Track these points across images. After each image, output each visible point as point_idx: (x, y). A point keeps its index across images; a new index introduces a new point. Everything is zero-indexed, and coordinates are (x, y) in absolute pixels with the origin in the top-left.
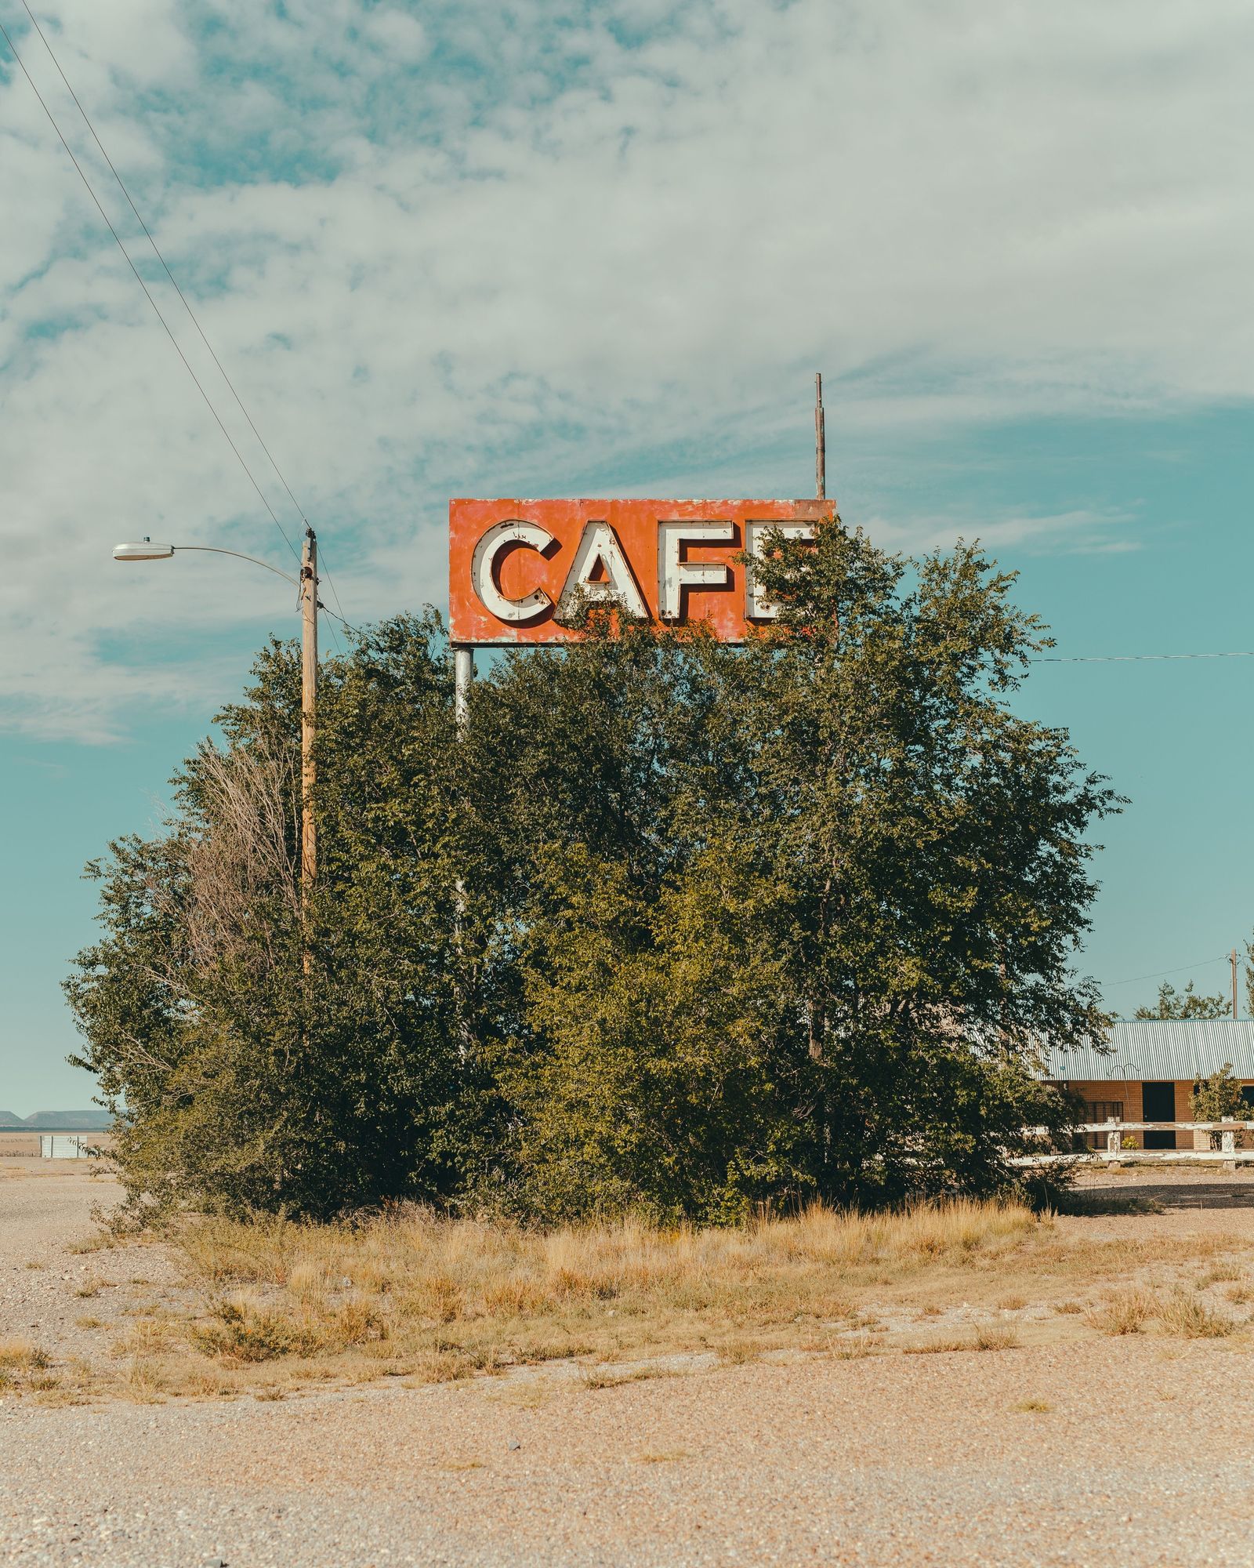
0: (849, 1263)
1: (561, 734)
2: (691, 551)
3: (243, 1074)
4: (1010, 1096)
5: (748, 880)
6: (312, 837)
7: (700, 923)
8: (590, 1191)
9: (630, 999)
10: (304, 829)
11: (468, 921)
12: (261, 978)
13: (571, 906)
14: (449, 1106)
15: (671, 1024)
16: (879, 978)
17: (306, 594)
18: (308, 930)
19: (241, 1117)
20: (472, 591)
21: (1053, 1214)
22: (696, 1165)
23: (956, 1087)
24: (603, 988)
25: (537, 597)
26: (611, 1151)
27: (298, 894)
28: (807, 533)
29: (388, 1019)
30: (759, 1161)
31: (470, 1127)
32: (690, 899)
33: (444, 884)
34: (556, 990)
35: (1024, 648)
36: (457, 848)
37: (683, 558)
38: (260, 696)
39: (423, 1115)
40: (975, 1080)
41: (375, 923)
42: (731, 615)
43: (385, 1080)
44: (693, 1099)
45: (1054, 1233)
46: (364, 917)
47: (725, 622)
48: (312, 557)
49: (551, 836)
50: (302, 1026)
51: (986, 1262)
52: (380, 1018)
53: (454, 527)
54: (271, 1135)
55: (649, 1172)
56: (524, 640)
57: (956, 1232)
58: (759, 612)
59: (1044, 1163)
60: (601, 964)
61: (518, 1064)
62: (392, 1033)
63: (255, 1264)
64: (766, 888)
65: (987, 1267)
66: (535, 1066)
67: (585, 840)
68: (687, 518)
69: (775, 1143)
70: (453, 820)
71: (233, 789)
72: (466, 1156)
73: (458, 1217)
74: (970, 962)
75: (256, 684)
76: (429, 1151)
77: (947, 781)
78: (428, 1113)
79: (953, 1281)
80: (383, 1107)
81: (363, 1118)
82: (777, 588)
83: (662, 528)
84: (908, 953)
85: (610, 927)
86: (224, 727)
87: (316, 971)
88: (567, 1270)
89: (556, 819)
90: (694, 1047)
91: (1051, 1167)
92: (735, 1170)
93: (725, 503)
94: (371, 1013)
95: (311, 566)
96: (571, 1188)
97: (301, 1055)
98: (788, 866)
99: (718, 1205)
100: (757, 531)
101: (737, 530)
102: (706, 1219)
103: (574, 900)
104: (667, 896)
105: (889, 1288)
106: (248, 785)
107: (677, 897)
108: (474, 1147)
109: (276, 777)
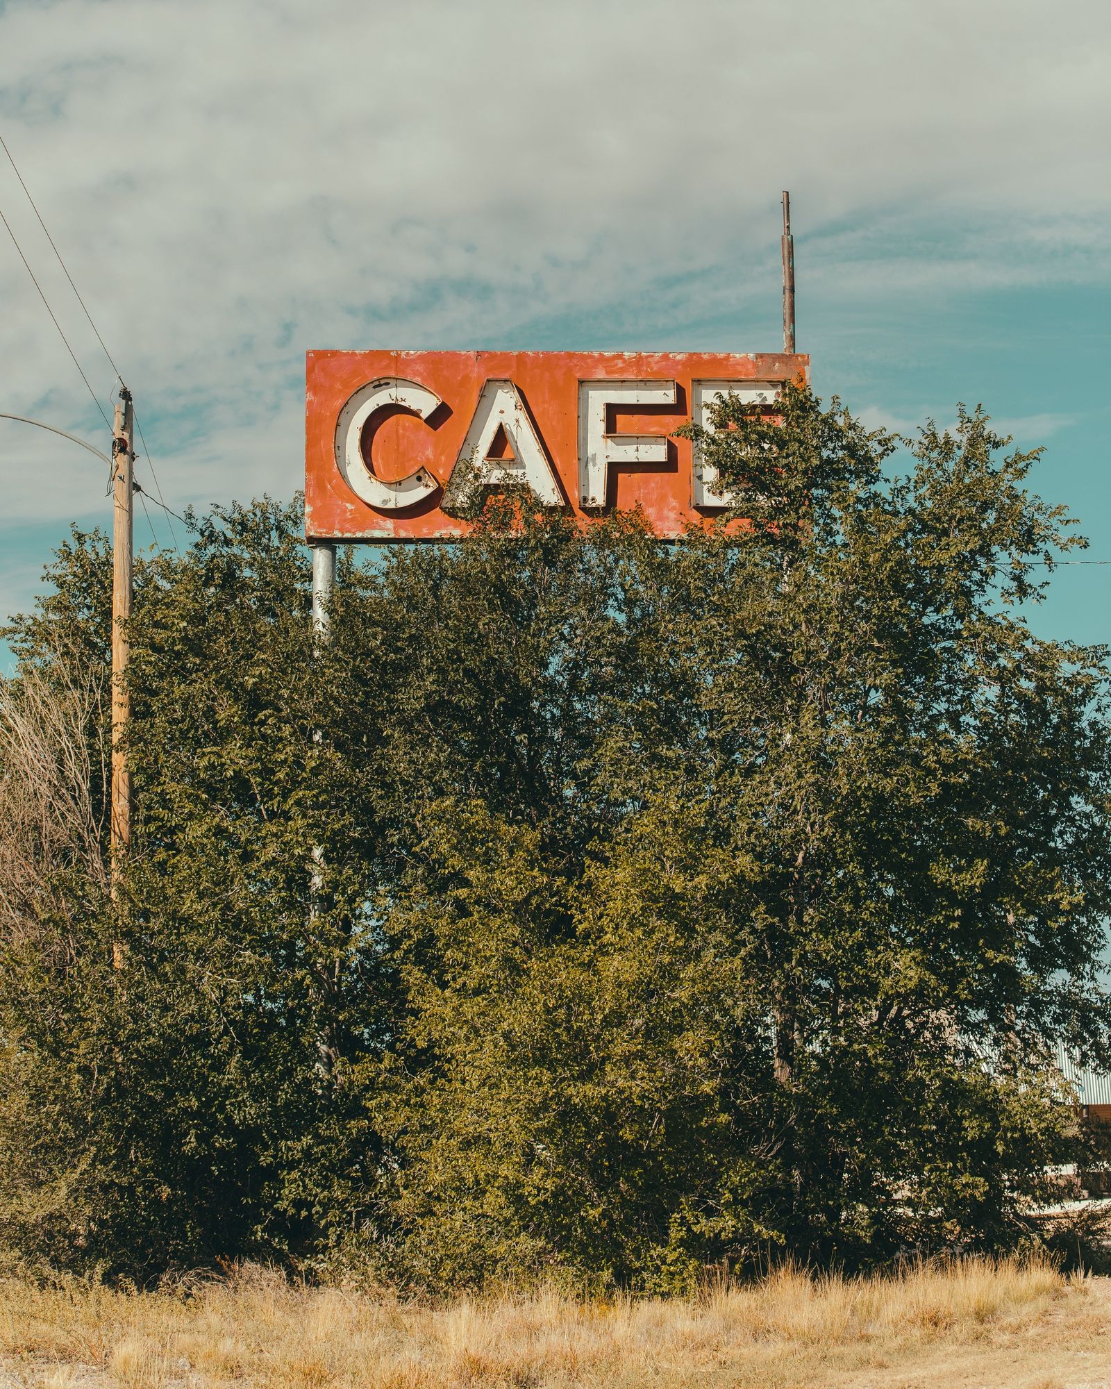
0: (831, 1342)
1: (455, 657)
2: (621, 419)
3: (38, 1097)
4: (1034, 1126)
5: (699, 850)
6: (125, 790)
7: (636, 906)
8: (490, 1252)
9: (545, 1004)
10: (114, 779)
11: (327, 903)
12: (61, 972)
13: (466, 883)
14: (307, 1140)
15: (597, 1038)
16: (866, 977)
17: (119, 473)
18: (121, 911)
19: (35, 1151)
20: (335, 470)
21: (1086, 1276)
22: (628, 1220)
23: (964, 1117)
24: (511, 989)
25: (419, 479)
26: (518, 1201)
27: (106, 863)
28: (771, 396)
29: (226, 1028)
30: (710, 1213)
31: (332, 1168)
32: (622, 875)
33: (298, 851)
34: (448, 992)
35: (1049, 546)
36: (317, 806)
37: (611, 428)
38: (59, 607)
39: (271, 1152)
40: (989, 1108)
41: (207, 902)
42: (674, 503)
43: (222, 1108)
44: (627, 1134)
45: (1089, 1299)
46: (193, 895)
47: (666, 512)
48: (127, 425)
49: (440, 792)
50: (113, 1036)
51: (1005, 1338)
52: (216, 1029)
53: (313, 386)
54: (76, 1176)
55: (568, 1228)
56: (403, 535)
57: (966, 1301)
58: (710, 500)
59: (1071, 1209)
60: (508, 959)
61: (395, 1088)
62: (232, 1047)
63: (65, 1340)
64: (723, 861)
65: (1007, 1343)
66: (419, 1091)
67: (483, 796)
68: (617, 376)
69: (731, 1191)
70: (312, 769)
71: (22, 726)
72: (326, 1206)
73: (317, 1284)
74: (983, 954)
75: (51, 590)
76: (280, 1198)
77: (954, 718)
78: (277, 1150)
79: (966, 1363)
80: (220, 1142)
81: (193, 1155)
82: (733, 471)
83: (584, 389)
84: (904, 945)
85: (520, 909)
86: (11, 643)
87: (131, 965)
88: (472, 1351)
89: (446, 768)
90: (627, 1067)
91: (1080, 1216)
92: (680, 1225)
93: (665, 357)
94: (203, 1019)
95: (126, 436)
96: (465, 1248)
97: (113, 1073)
98: (750, 831)
99: (658, 1270)
100: (708, 396)
101: (680, 392)
102: (642, 1289)
103: (471, 875)
104: (593, 871)
105: (885, 1371)
106: (43, 721)
107: (606, 872)
108: (338, 1194)
109: (79, 710)
